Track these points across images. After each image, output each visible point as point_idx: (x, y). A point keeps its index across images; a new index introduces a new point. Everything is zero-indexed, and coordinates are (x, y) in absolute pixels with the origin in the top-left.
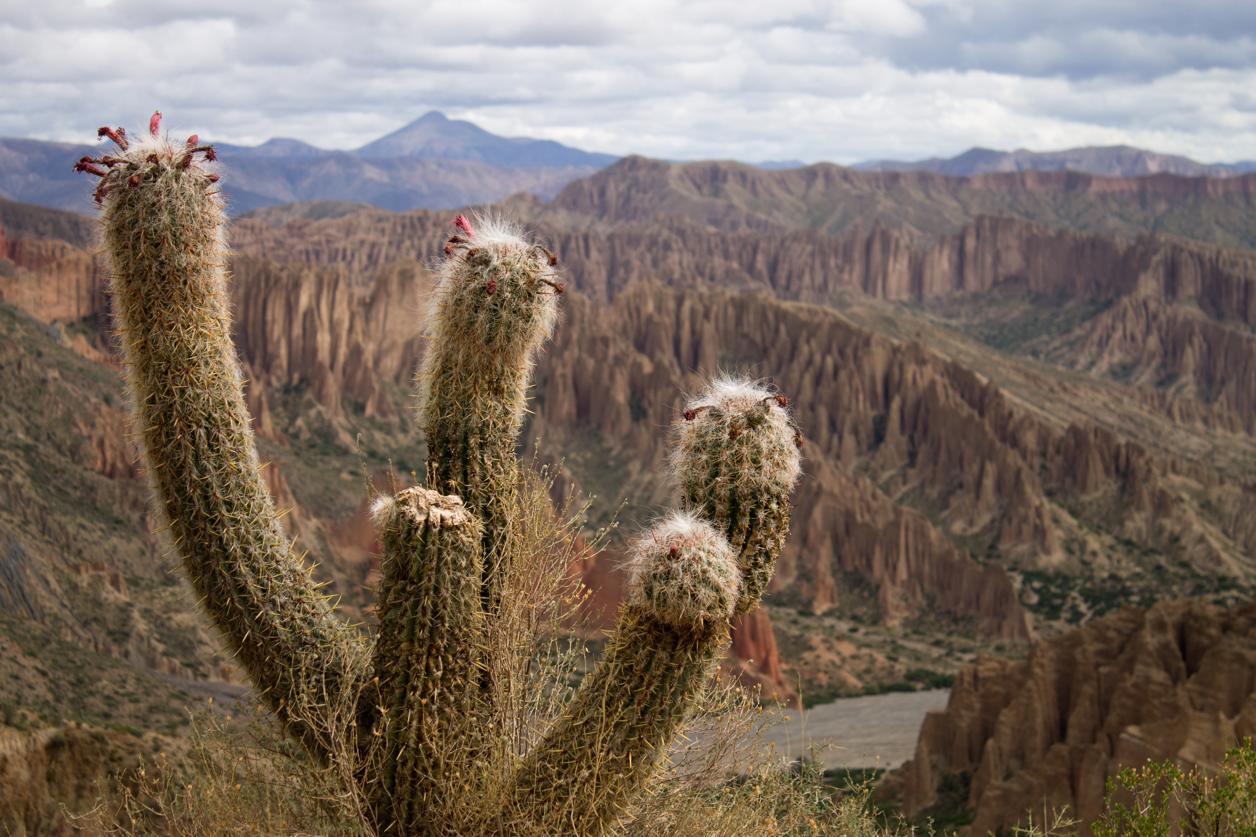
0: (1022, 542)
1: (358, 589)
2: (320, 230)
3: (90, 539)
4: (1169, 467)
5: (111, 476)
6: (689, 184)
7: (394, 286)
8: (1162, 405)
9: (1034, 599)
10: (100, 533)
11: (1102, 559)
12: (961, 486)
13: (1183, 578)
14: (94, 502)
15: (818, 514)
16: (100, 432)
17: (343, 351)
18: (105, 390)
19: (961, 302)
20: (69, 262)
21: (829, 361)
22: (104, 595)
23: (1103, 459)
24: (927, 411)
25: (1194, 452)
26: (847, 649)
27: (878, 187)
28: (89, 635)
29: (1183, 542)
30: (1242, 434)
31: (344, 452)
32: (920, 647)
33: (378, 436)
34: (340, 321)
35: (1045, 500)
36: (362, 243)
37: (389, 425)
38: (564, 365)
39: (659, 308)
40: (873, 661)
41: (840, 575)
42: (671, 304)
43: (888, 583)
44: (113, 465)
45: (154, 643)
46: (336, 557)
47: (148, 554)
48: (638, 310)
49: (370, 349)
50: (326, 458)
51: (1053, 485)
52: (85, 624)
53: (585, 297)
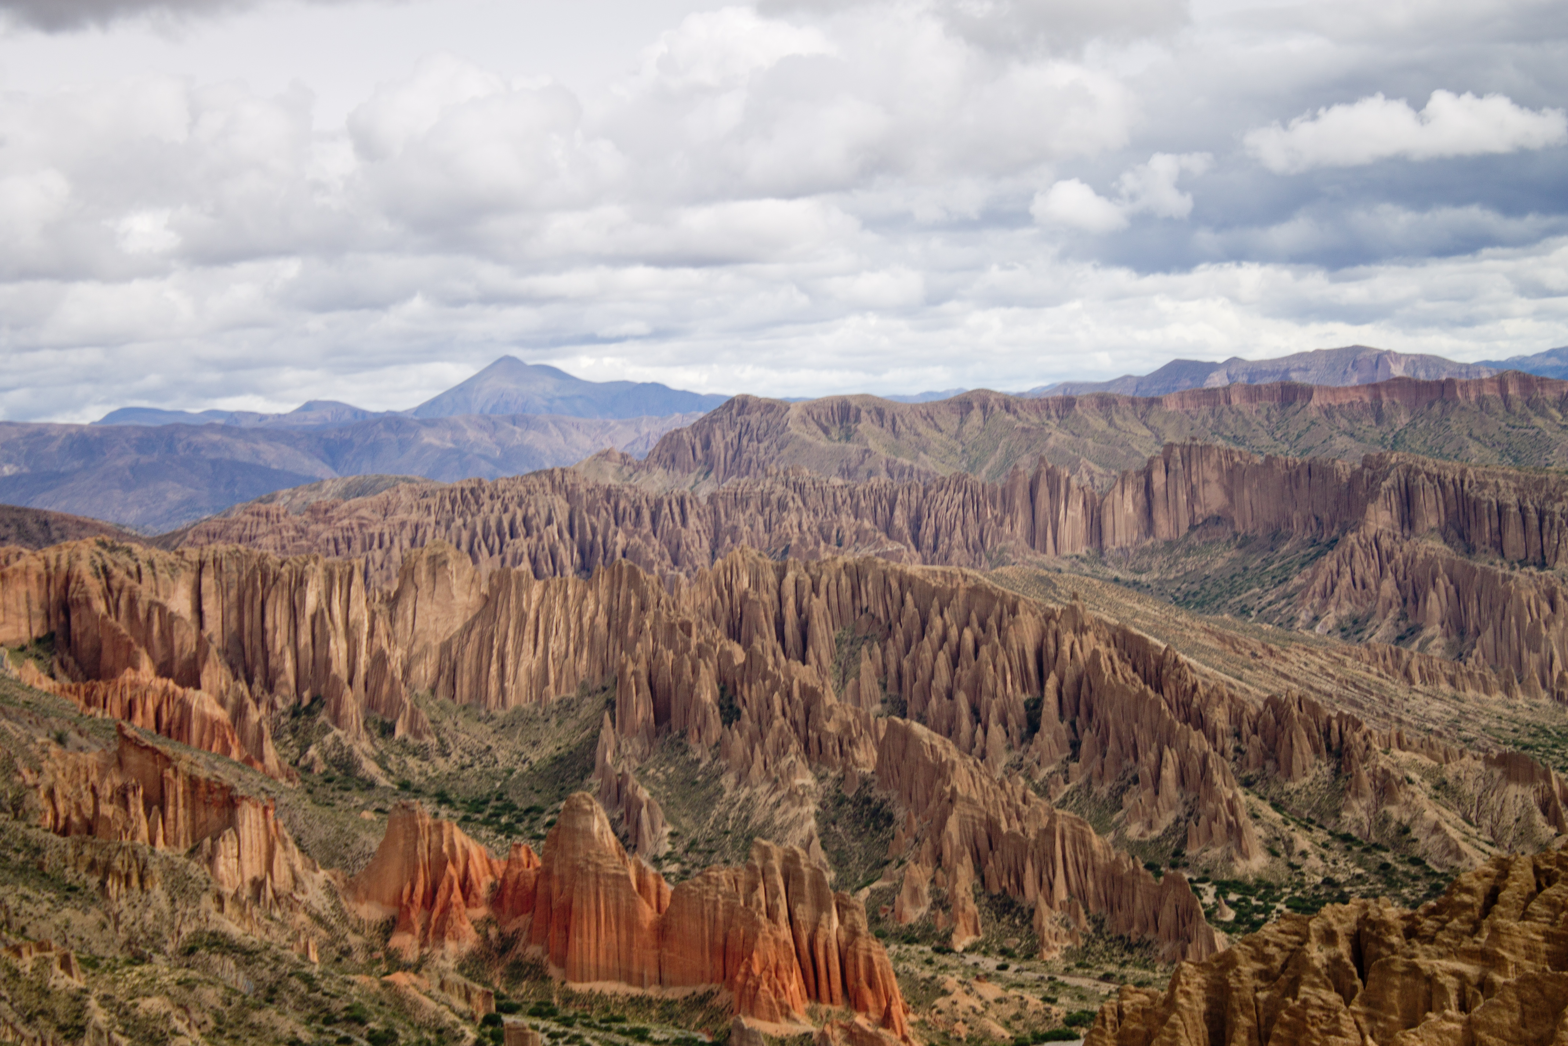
0: (1213, 845)
1: (380, 954)
2: (351, 512)
3: (36, 913)
4: (1394, 742)
5: (64, 832)
6: (814, 427)
7: (422, 575)
8: (1397, 666)
9: (1230, 915)
10: (48, 905)
11: (1314, 861)
12: (1136, 780)
13: (1415, 878)
14: (41, 866)
15: (952, 825)
16: (50, 780)
17: (363, 660)
18: (57, 728)
19: (1153, 552)
20: (15, 571)
21: (968, 634)
22: (52, 982)
23: (1310, 736)
24: (1091, 690)
25: (1434, 722)
26: (991, 991)
27: (1049, 417)
28: (35, 1033)
29: (1414, 834)
30: (1499, 696)
31: (370, 785)
32: (1086, 983)
33: (412, 762)
34: (358, 624)
35: (1239, 791)
36: (403, 524)
37: (425, 747)
38: (636, 661)
39: (755, 583)
40: (1024, 1004)
41: (984, 900)
42: (771, 578)
43: (1044, 906)
44: (67, 819)
45: (116, 1037)
46: (351, 916)
47: (111, 927)
48: (730, 587)
49: (397, 656)
50: (346, 794)
51: (1251, 772)
52: (29, 1020)
53: (682, 575)
